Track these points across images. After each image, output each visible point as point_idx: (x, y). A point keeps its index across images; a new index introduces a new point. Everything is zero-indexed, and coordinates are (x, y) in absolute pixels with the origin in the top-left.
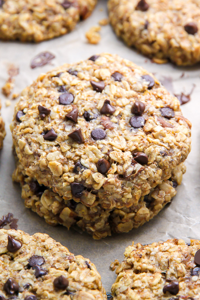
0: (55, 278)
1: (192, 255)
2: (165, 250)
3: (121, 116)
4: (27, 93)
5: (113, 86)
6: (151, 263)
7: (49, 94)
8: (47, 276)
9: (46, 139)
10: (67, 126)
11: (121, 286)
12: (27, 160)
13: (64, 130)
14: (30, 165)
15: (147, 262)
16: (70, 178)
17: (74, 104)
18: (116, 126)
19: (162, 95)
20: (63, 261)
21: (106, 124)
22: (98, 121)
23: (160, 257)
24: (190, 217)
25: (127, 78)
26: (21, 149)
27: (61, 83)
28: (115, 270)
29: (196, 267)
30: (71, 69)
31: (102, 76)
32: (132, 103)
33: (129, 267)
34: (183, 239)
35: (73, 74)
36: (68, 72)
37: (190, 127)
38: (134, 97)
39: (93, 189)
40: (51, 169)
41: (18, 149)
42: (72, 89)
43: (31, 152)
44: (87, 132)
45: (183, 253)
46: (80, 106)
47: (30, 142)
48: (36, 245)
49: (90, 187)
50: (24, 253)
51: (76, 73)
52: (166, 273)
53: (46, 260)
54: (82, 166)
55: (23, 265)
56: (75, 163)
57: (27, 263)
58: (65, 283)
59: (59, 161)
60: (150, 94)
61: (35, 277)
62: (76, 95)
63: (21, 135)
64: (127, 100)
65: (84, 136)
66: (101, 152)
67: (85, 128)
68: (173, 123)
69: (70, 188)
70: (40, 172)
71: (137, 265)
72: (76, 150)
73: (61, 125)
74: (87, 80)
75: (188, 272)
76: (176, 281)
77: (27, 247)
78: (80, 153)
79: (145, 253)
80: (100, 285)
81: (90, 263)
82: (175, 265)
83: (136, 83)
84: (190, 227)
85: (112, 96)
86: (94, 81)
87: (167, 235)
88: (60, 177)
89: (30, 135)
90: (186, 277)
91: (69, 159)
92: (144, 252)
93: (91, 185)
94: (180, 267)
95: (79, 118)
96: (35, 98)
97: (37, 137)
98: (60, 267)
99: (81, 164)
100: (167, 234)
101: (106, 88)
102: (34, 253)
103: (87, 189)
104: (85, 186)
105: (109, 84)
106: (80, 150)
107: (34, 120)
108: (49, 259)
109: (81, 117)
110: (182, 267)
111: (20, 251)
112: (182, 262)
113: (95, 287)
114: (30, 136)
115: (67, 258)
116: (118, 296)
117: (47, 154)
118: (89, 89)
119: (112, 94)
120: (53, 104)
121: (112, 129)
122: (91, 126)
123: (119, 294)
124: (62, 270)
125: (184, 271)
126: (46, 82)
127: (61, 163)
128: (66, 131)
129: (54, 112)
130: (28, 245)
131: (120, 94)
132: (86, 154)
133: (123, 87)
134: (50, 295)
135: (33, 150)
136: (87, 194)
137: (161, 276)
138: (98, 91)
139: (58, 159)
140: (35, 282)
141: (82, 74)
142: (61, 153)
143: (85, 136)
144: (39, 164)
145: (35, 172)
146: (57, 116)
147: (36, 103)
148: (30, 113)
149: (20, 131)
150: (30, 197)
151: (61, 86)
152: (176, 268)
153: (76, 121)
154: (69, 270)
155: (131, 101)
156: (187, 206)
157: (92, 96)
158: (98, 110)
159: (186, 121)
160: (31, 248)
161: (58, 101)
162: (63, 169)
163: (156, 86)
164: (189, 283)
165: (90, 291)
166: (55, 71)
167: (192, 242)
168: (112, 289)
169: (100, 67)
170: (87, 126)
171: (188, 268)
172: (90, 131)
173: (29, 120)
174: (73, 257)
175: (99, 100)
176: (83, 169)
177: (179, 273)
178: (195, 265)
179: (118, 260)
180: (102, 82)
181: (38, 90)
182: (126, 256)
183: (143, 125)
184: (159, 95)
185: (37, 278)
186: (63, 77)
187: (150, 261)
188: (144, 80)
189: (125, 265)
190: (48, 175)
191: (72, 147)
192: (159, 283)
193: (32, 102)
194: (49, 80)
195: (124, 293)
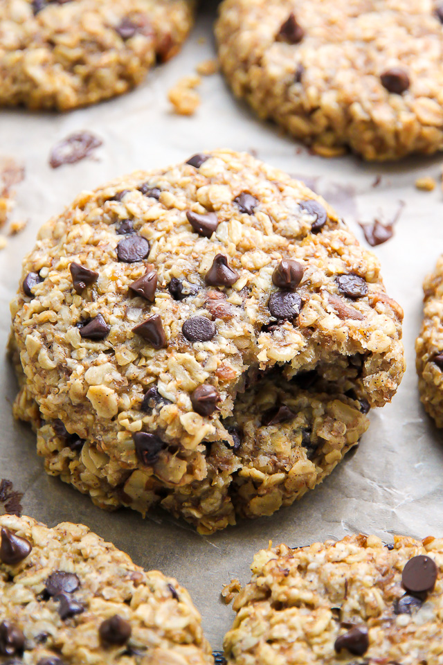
0: (102, 619)
1: (397, 569)
2: (339, 559)
3: (251, 290)
4: (50, 233)
5: (235, 223)
6: (308, 587)
7: (97, 237)
8: (84, 615)
9: (86, 337)
10: (131, 310)
11: (245, 636)
12: (43, 382)
13: (124, 318)
14: (49, 393)
15: (300, 585)
16: (133, 424)
17: (148, 262)
18: (237, 312)
19: (342, 245)
20: (119, 583)
21: (216, 307)
22: (198, 300)
23: (329, 575)
24: (394, 488)
25: (268, 206)
26: (32, 356)
27: (123, 214)
28: (232, 603)
29: (406, 595)
30: (147, 183)
31: (212, 201)
32: (275, 263)
33: (262, 595)
34: (377, 535)
35: (150, 196)
36: (140, 189)
37: (399, 317)
38: (280, 248)
39: (182, 448)
40: (93, 402)
41: (24, 356)
42: (147, 228)
43: (52, 365)
44: (174, 324)
45: (378, 566)
46: (162, 266)
47: (52, 342)
48: (63, 549)
49: (175, 443)
50: (35, 565)
51: (158, 193)
52: (341, 609)
53: (83, 581)
54: (158, 397)
55: (34, 591)
56: (146, 390)
57: (42, 587)
58: (124, 631)
59: (112, 385)
60: (315, 244)
61: (59, 617)
62: (154, 242)
63: (31, 327)
64: (265, 255)
65: (168, 334)
66: (203, 368)
67: (171, 314)
68: (363, 309)
69: (133, 445)
70: (70, 407)
71: (278, 592)
72: (148, 362)
73: (120, 307)
74: (180, 210)
75: (388, 606)
76: (364, 626)
77: (42, 553)
78: (158, 368)
79: (297, 566)
80: (199, 636)
81: (177, 587)
82: (360, 592)
83: (285, 219)
84: (394, 510)
85: (233, 246)
86: (195, 212)
87: (343, 526)
88: (114, 419)
89: (52, 326)
90: (383, 616)
91: (133, 381)
92: (295, 563)
93: (178, 440)
94: (371, 595)
95: (158, 293)
96: (65, 245)
97: (66, 331)
98: (113, 596)
99: (157, 392)
100: (342, 524)
101: (220, 227)
102: (58, 566)
103: (167, 448)
104: (165, 440)
105: (227, 220)
106: (157, 362)
107: (62, 294)
108: (89, 580)
109: (164, 290)
110: (375, 596)
111: (26, 561)
112: (375, 585)
113: (189, 638)
114: (51, 329)
115: (128, 578)
116: (238, 659)
117: (86, 369)
118: (183, 228)
119: (232, 242)
120: (103, 260)
121: (228, 319)
122: (184, 310)
123: (240, 655)
124: (117, 602)
125: (381, 603)
126: (91, 210)
127: (116, 391)
128: (128, 321)
129: (105, 277)
130: (45, 549)
131: (250, 243)
132: (171, 371)
133: (258, 226)
134: (91, 657)
135: (55, 360)
136: (168, 458)
137: (329, 614)
138: (202, 235)
139: (108, 380)
140: (59, 628)
141: (169, 197)
142: (116, 369)
143: (169, 332)
144: (68, 391)
145: (61, 407)
146: (112, 287)
147: (68, 256)
148: (53, 279)
149: (31, 318)
150: (56, 453)
151: (124, 221)
152: (363, 597)
153: (151, 299)
154: (133, 602)
155: (273, 259)
156: (388, 463)
157: (189, 246)
158: (201, 275)
159: (391, 306)
160: (52, 554)
161: (115, 254)
162: (119, 403)
163: (331, 224)
164: (390, 630)
165: (179, 648)
166: (113, 186)
167: (398, 541)
168: (225, 643)
169: (210, 180)
170: (176, 310)
171: (388, 598)
172: (181, 322)
173: (51, 294)
174: (140, 574)
175: (204, 254)
176: (161, 404)
177: (369, 608)
178: (403, 592)
179: (237, 579)
180: (212, 214)
181: (73, 227)
182: (255, 573)
183: (298, 312)
184: (336, 245)
185: (63, 619)
186: (129, 202)
187: (307, 583)
188: (305, 211)
189: (252, 591)
190: (86, 415)
191: (140, 357)
192: (326, 630)
193: (60, 254)
194: (99, 206)
195: (251, 651)
